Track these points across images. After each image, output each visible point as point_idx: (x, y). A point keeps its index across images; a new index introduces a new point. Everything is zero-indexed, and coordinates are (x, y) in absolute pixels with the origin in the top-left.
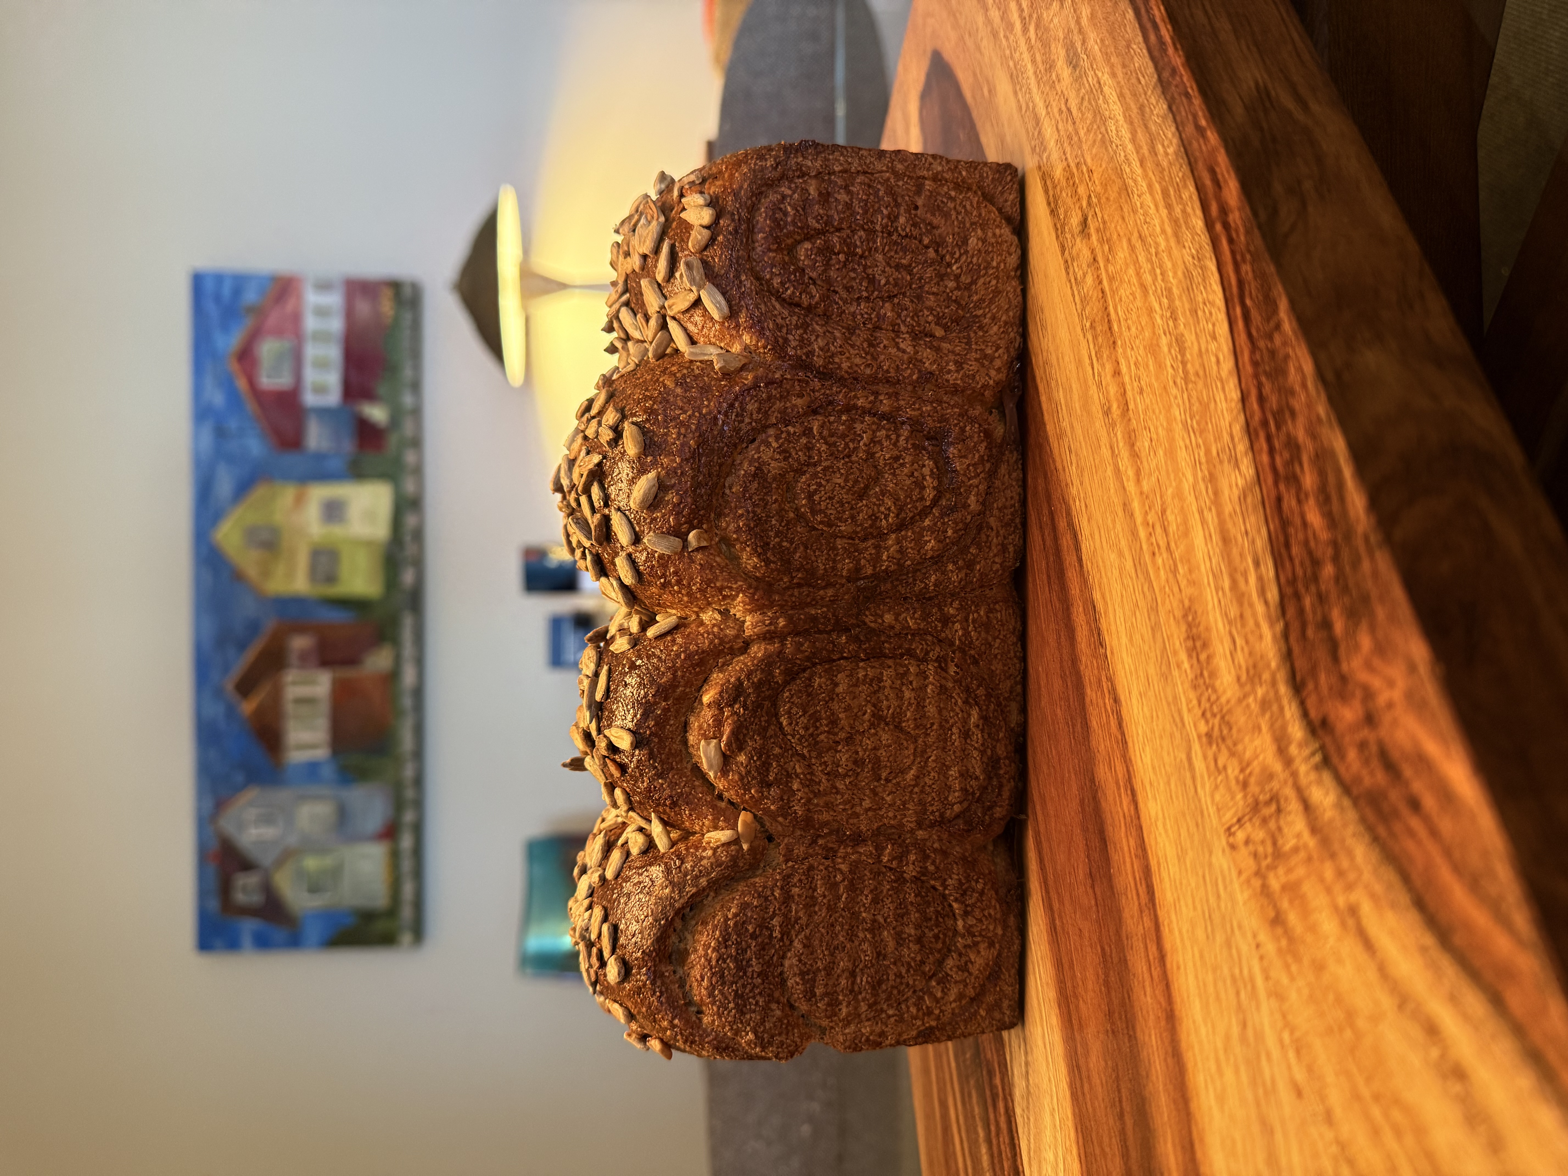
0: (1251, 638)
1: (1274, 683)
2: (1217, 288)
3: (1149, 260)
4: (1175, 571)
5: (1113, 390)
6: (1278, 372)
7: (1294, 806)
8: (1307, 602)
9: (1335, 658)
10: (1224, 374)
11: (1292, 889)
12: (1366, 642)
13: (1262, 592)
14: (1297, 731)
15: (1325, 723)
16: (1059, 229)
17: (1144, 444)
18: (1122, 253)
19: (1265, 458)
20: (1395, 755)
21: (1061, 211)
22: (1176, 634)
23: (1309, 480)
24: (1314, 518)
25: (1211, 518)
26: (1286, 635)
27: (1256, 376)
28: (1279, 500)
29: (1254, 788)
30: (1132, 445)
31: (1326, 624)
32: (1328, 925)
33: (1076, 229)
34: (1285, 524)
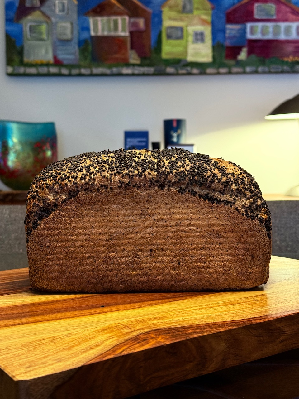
0: (163, 325)
1: (154, 327)
2: (238, 319)
3: (245, 310)
4: (174, 315)
5: (215, 305)
6: (219, 327)
7: (130, 330)
8: (173, 331)
9: (162, 334)
10: (219, 320)
11: (112, 331)
12: (168, 337)
13: (173, 326)
14: (146, 330)
15: (149, 333)
16: (256, 296)
17: (203, 310)
18: (248, 306)
19: (201, 325)
20: (148, 341)
21: (260, 296)
22: (160, 315)
23: (198, 331)
24: (190, 331)
25: (188, 319)
26: (165, 329)
27: (219, 324)
28: (193, 327)
29: (130, 326)
30: (202, 308)
31: (169, 333)
32: (108, 335)
33: (255, 299)
34: (188, 328)
